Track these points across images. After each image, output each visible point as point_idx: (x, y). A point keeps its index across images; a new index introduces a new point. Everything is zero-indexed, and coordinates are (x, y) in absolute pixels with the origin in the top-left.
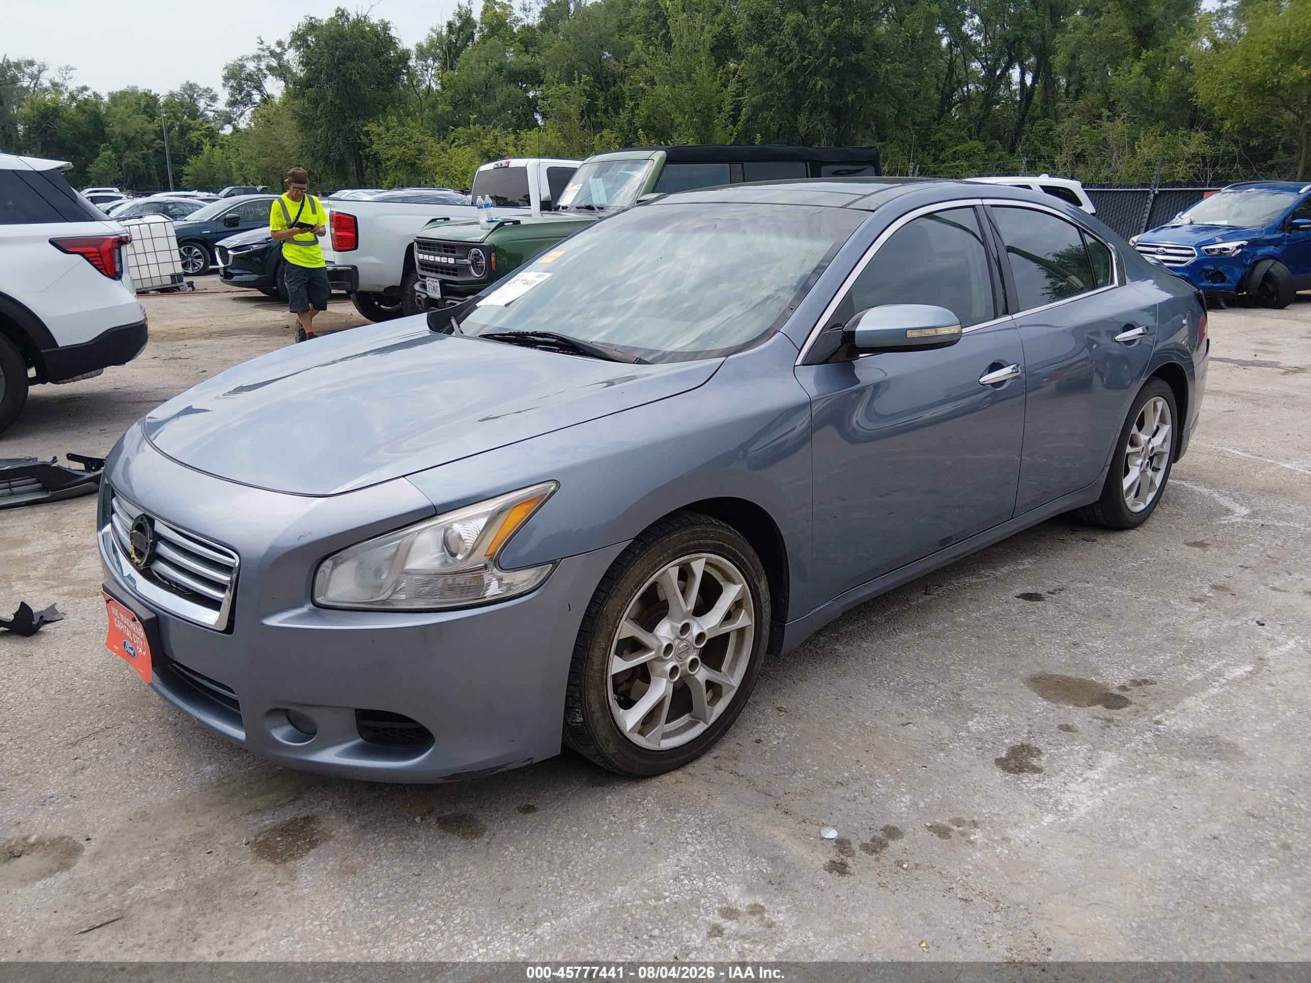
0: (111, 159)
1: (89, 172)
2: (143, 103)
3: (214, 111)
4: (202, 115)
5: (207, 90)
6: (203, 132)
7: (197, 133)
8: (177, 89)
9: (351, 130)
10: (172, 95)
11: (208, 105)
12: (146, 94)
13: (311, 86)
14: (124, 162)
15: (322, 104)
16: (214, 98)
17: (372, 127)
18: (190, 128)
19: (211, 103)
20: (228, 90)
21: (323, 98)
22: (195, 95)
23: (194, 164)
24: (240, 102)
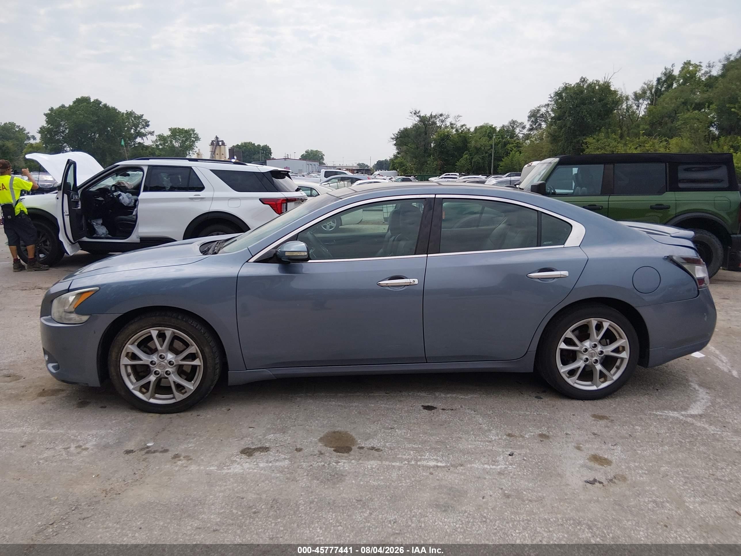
0: (467, 159)
1: (456, 165)
2: (488, 131)
3: (523, 134)
4: (517, 136)
5: (521, 123)
6: (514, 144)
7: (511, 145)
8: (506, 123)
9: (578, 142)
10: (503, 126)
11: (521, 131)
12: (490, 127)
13: (560, 120)
14: (473, 160)
15: (564, 129)
16: (524, 127)
17: (589, 140)
18: (509, 143)
19: (522, 130)
20: (530, 123)
21: (565, 126)
22: (515, 126)
23: (506, 160)
24: (535, 129)
